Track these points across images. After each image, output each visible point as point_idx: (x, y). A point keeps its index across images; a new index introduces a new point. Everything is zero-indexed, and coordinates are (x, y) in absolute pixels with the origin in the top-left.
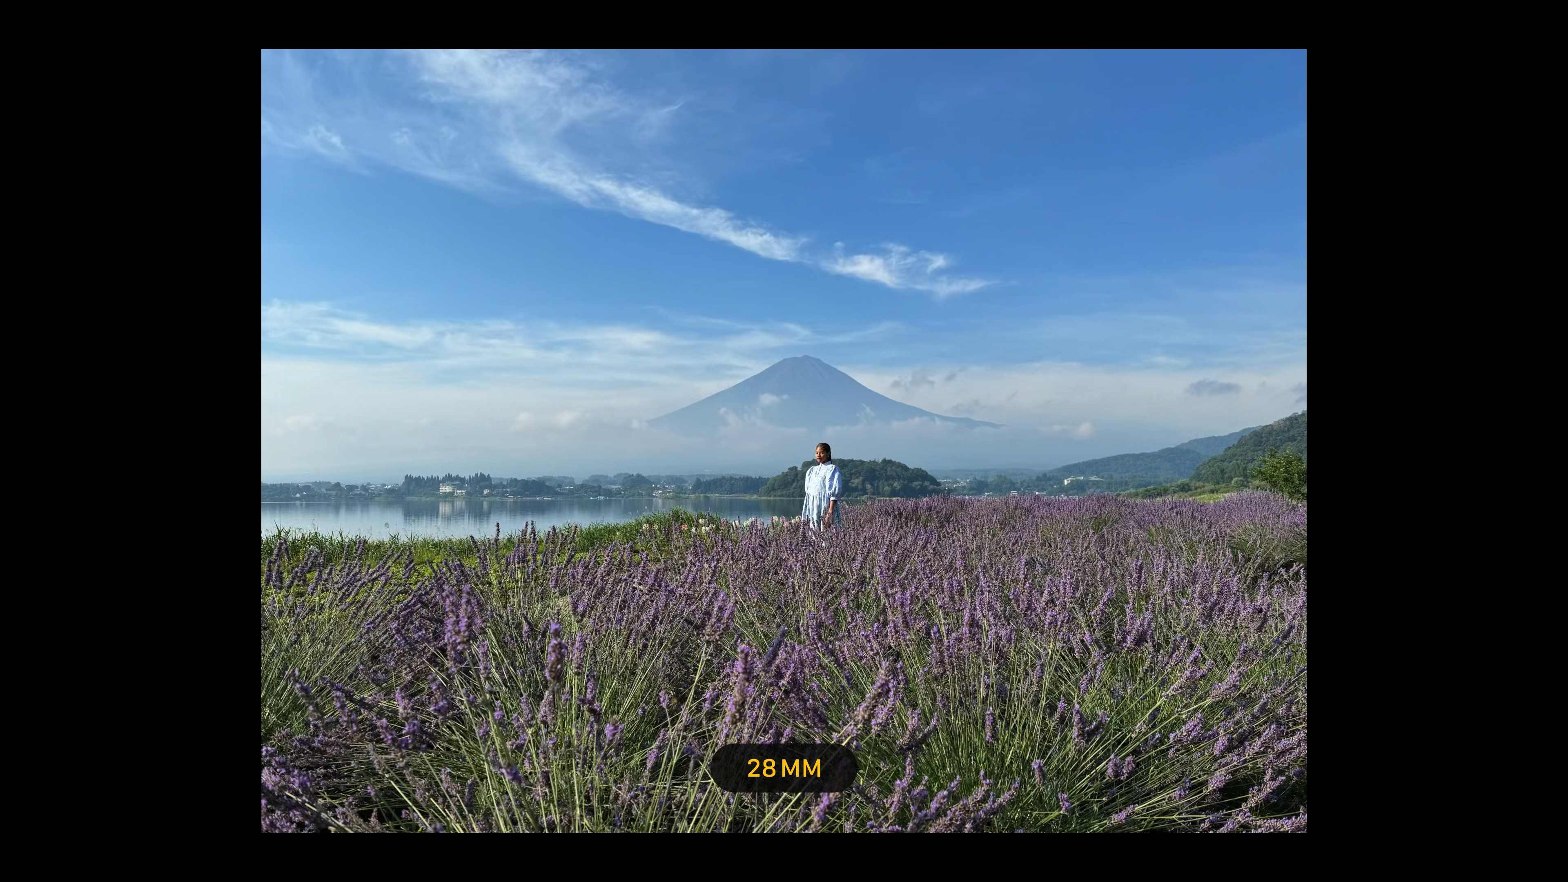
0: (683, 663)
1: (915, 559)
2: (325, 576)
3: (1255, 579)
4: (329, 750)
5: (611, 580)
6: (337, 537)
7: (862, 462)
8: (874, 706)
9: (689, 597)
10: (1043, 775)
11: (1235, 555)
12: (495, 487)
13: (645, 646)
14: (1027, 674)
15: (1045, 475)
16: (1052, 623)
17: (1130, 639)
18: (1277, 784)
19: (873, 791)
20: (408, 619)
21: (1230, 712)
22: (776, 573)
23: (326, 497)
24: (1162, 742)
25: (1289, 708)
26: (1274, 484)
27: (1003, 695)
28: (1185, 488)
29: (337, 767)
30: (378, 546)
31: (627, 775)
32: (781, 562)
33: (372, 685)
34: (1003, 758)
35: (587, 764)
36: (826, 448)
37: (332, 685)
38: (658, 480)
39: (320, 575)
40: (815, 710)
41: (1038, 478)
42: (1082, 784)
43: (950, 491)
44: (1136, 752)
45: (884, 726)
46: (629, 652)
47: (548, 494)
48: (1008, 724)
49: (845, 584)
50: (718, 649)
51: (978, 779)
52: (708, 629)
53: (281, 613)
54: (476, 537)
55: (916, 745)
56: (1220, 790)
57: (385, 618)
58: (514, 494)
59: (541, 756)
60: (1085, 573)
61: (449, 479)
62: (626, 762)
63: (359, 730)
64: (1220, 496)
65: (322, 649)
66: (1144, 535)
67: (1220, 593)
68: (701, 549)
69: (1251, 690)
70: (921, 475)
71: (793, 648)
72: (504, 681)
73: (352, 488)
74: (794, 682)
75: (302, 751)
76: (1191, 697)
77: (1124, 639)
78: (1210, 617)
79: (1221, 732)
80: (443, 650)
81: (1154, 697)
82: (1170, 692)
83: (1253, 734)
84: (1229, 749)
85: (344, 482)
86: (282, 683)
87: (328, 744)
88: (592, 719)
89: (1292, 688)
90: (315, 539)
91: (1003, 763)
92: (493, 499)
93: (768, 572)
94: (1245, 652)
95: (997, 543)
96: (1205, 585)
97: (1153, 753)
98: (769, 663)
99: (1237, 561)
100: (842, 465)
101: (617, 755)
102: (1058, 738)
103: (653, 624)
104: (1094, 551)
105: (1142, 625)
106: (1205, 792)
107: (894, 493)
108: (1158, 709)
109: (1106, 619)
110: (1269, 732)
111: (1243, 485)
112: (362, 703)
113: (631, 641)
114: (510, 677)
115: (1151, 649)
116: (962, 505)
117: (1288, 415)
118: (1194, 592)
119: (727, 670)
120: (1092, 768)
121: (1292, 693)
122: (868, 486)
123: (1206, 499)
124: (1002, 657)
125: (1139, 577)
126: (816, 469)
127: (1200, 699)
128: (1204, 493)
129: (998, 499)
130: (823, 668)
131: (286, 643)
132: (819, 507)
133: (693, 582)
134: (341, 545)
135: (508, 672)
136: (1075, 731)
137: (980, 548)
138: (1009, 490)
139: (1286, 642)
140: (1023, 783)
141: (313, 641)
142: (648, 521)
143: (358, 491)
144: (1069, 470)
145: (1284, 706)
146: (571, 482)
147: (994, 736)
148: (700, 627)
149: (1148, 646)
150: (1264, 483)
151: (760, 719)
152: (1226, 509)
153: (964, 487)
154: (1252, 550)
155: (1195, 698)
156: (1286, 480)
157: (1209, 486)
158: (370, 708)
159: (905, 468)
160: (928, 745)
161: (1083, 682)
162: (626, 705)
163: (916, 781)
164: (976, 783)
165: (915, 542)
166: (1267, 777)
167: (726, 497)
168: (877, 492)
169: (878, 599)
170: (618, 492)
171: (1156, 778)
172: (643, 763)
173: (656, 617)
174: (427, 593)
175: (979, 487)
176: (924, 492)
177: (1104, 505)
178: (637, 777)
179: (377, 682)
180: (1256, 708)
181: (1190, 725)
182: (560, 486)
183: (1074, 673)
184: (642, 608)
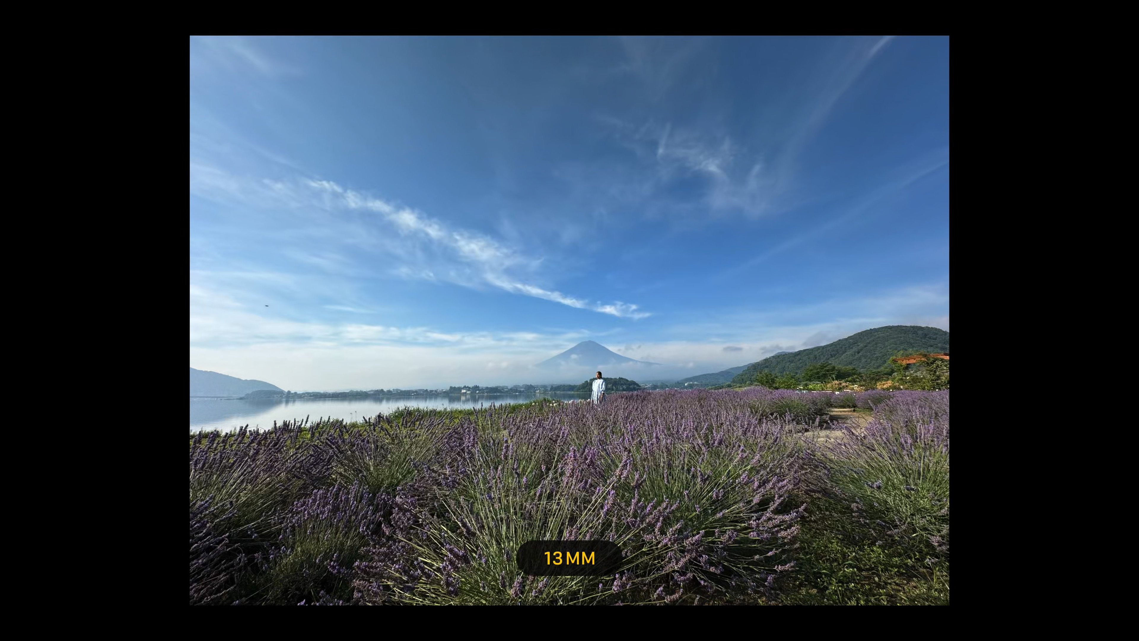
0: (549, 455)
1: (634, 413)
2: (422, 423)
3: (760, 420)
4: (420, 489)
5: (522, 424)
6: (425, 409)
7: (611, 379)
8: (623, 470)
9: (551, 430)
10: (688, 497)
11: (752, 410)
12: (481, 390)
13: (535, 449)
14: (679, 457)
15: (678, 382)
16: (687, 437)
17: (716, 442)
18: (780, 501)
19: (623, 505)
20: (450, 438)
21: (758, 472)
22: (582, 421)
23: (423, 395)
24: (732, 484)
25: (781, 470)
26: (762, 384)
27: (670, 466)
28: (729, 386)
29: (423, 496)
30: (439, 412)
31: (529, 498)
32: (584, 416)
33: (437, 464)
34: (672, 491)
35: (515, 495)
36: (600, 373)
37: (423, 463)
38: (537, 386)
39: (420, 423)
40: (600, 472)
41: (675, 383)
42: (704, 501)
43: (644, 389)
44: (723, 488)
45: (627, 477)
46: (529, 451)
47: (499, 392)
48: (673, 477)
49: (608, 424)
50: (562, 450)
51: (663, 499)
52: (559, 441)
53: (406, 437)
54: (475, 408)
55: (638, 486)
56: (758, 504)
57: (442, 438)
58: (487, 392)
59: (498, 491)
60: (696, 418)
61: (465, 387)
62: (528, 494)
63: (432, 480)
64: (743, 388)
65: (419, 450)
66: (716, 403)
67: (748, 424)
68: (555, 412)
69: (764, 463)
70: (633, 383)
71: (591, 448)
72: (484, 462)
73: (431, 391)
74: (591, 461)
75: (410, 489)
76: (742, 465)
77: (714, 443)
78: (745, 434)
79: (756, 480)
80: (463, 450)
81: (727, 466)
82: (734, 463)
83: (767, 481)
84: (759, 487)
85: (429, 389)
86: (404, 463)
87: (420, 487)
88: (516, 476)
89: (781, 462)
90: (418, 410)
91: (672, 492)
92: (480, 394)
93: (579, 420)
94: (761, 447)
95: (663, 407)
96: (742, 421)
97: (729, 489)
98: (582, 454)
99: (752, 413)
100: (605, 380)
101: (526, 491)
102: (692, 483)
103: (538, 440)
104: (698, 410)
105: (720, 437)
106: (752, 504)
107: (623, 390)
108: (729, 471)
109: (706, 435)
110: (775, 479)
111: (751, 384)
112: (433, 471)
113: (530, 446)
114: (486, 460)
115: (725, 447)
116: (649, 394)
117: (764, 358)
118: (738, 424)
119: (566, 457)
120: (706, 495)
121: (781, 464)
122: (614, 388)
123: (737, 389)
124: (668, 450)
125: (717, 419)
126: (596, 381)
127: (746, 466)
128: (736, 387)
129: (662, 392)
130: (602, 456)
131: (407, 448)
132: (598, 395)
133: (552, 424)
134: (427, 412)
135: (486, 458)
136: (699, 480)
137: (657, 409)
138: (666, 388)
139: (776, 443)
140: (680, 501)
141: (416, 447)
142: (534, 402)
143: (434, 392)
144: (687, 380)
145: (779, 469)
146: (507, 388)
147: (668, 482)
148: (556, 441)
149: (723, 446)
150: (758, 383)
151: (579, 476)
152: (746, 393)
153: (649, 387)
154: (758, 408)
155: (744, 466)
156: (767, 382)
157: (738, 385)
158: (436, 472)
159: (627, 380)
160: (643, 486)
161: (700, 460)
162: (528, 471)
163: (639, 501)
164: (663, 501)
165: (633, 407)
166: (776, 499)
167: (562, 393)
168: (617, 390)
169: (621, 430)
170: (523, 391)
171: (732, 499)
172: (535, 494)
173: (539, 437)
174: (457, 429)
175: (655, 387)
176: (634, 389)
177: (700, 392)
178: (533, 500)
179: (439, 462)
180: (768, 469)
181: (744, 476)
182: (503, 389)
183: (696, 457)
184: (534, 434)
